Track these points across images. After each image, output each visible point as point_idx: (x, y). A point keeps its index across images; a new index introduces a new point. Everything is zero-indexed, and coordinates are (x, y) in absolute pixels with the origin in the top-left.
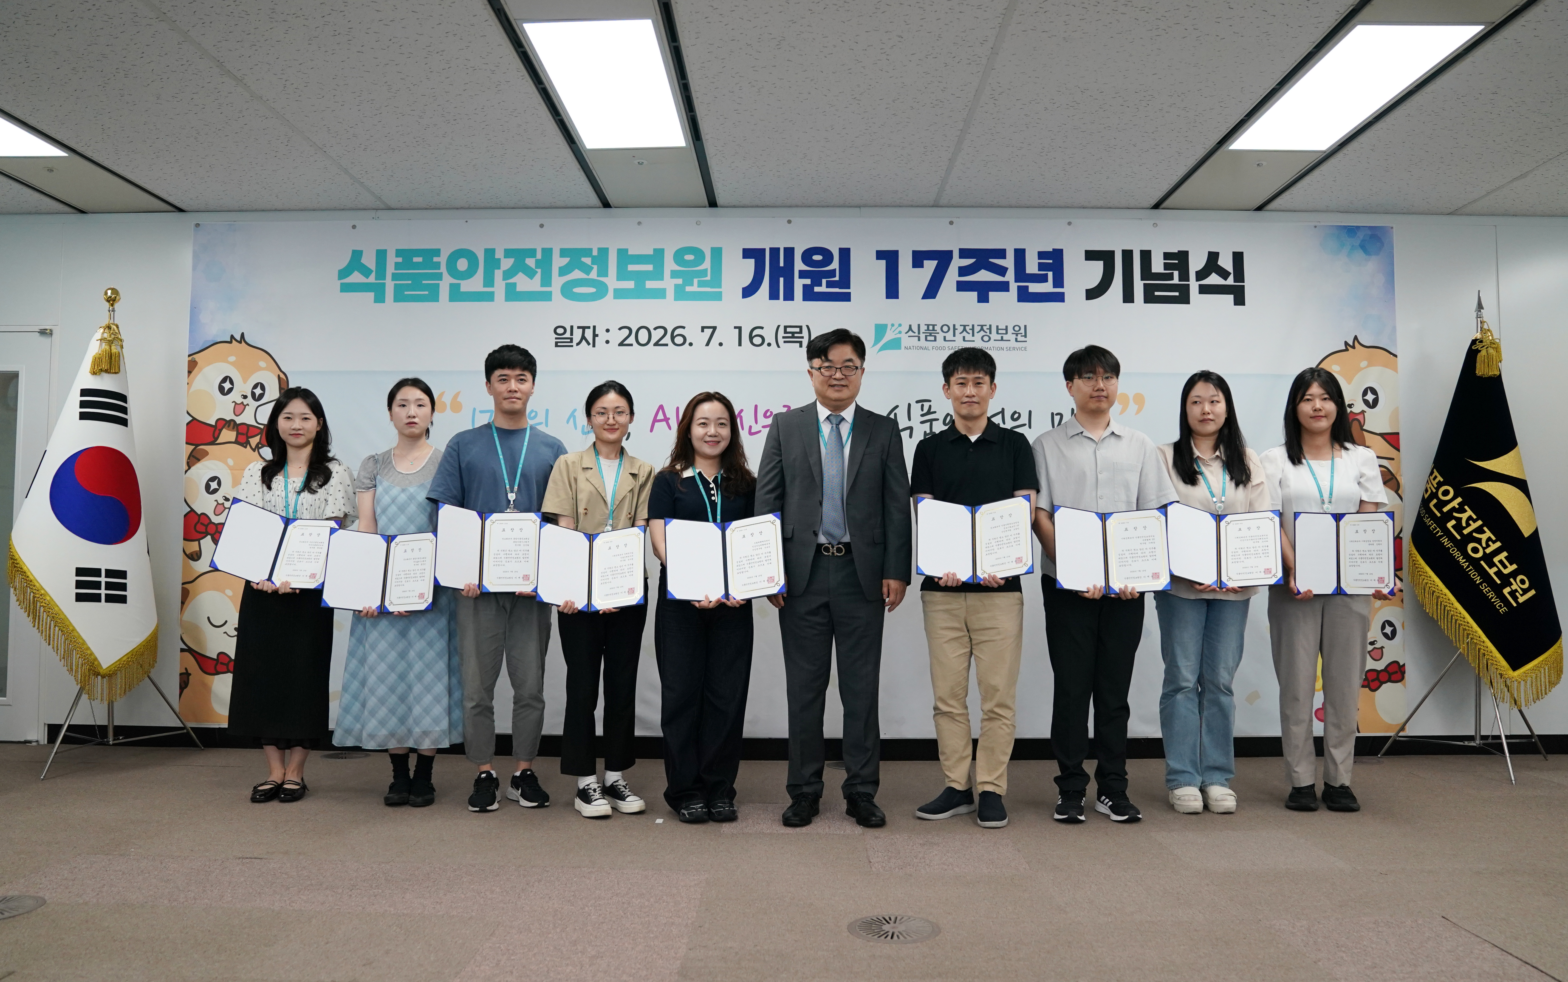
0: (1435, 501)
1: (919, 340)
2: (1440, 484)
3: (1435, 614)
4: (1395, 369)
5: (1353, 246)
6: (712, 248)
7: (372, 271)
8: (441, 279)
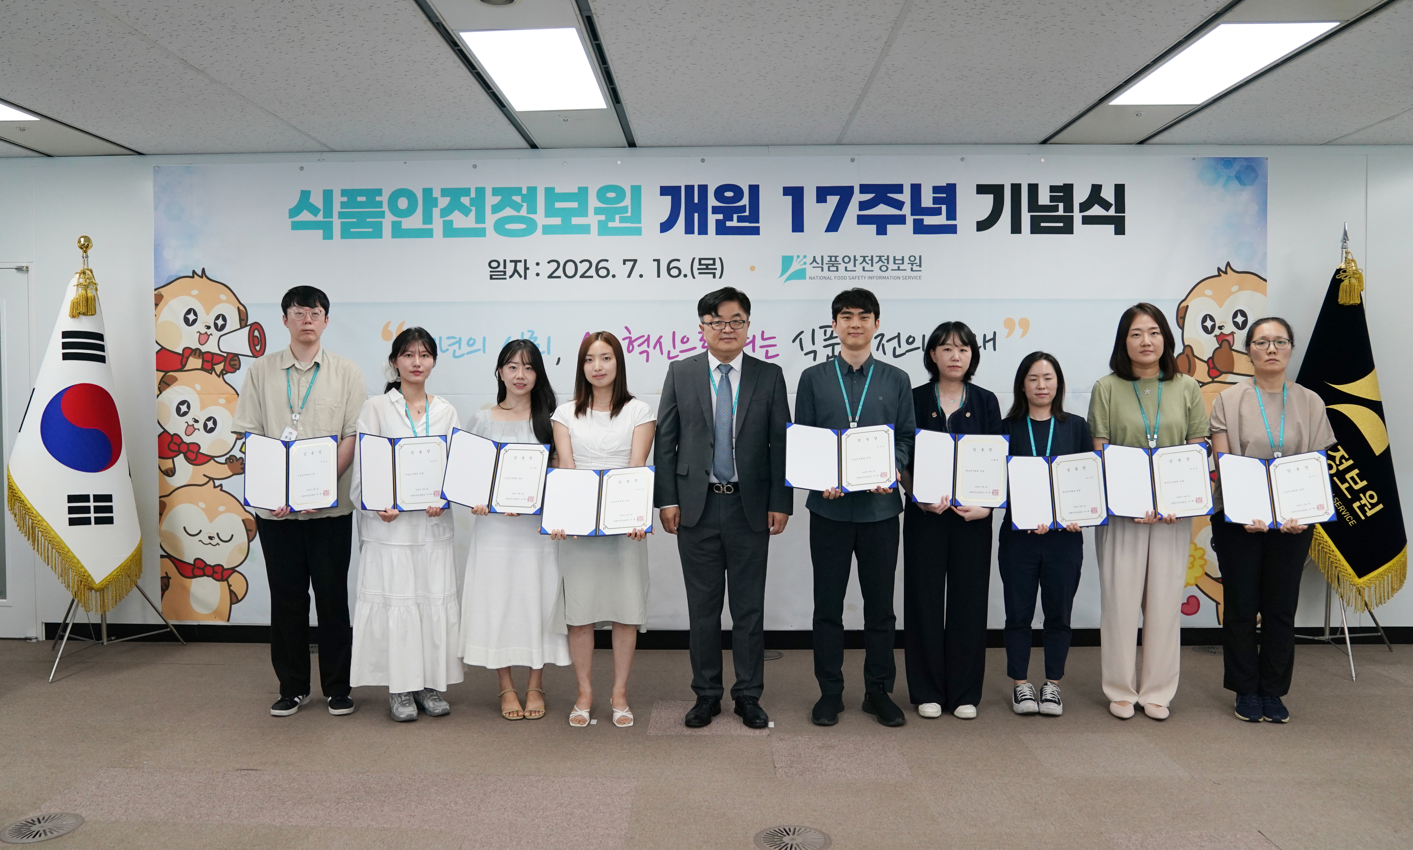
1: (823, 270)
4: (1264, 293)
5: (1229, 177)
6: (632, 186)
7: (320, 210)
8: (384, 217)
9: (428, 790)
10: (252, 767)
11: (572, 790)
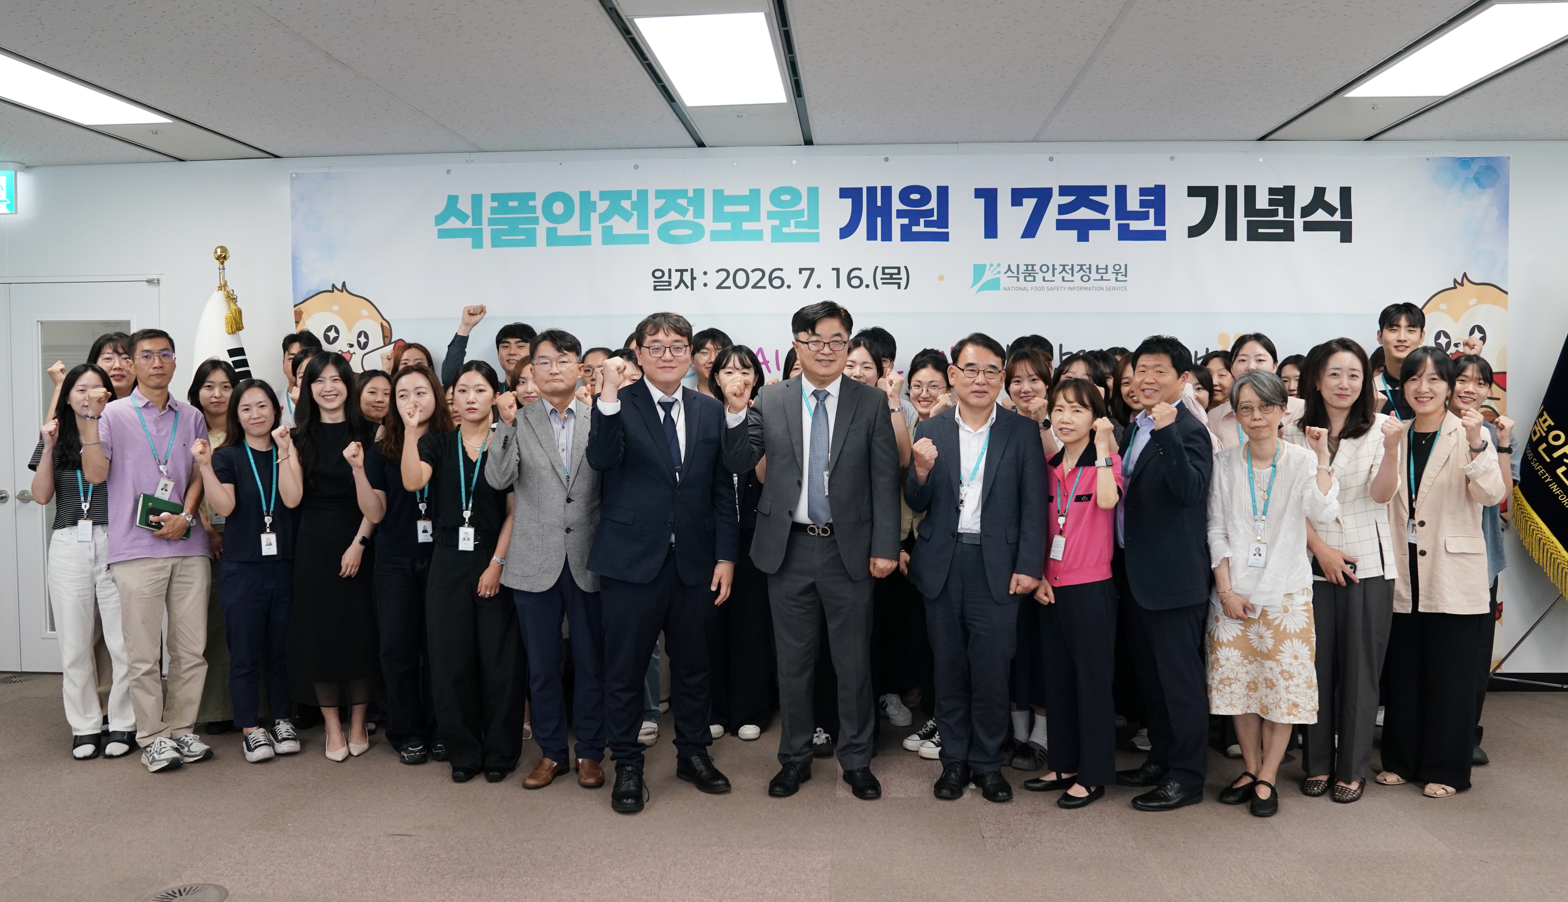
0: (1544, 445)
1: (1018, 280)
2: (1550, 429)
3: (1541, 561)
4: (1505, 307)
5: (1467, 179)
6: (808, 188)
7: (469, 216)
8: (538, 224)
9: (601, 863)
10: (405, 832)
11: (761, 864)
